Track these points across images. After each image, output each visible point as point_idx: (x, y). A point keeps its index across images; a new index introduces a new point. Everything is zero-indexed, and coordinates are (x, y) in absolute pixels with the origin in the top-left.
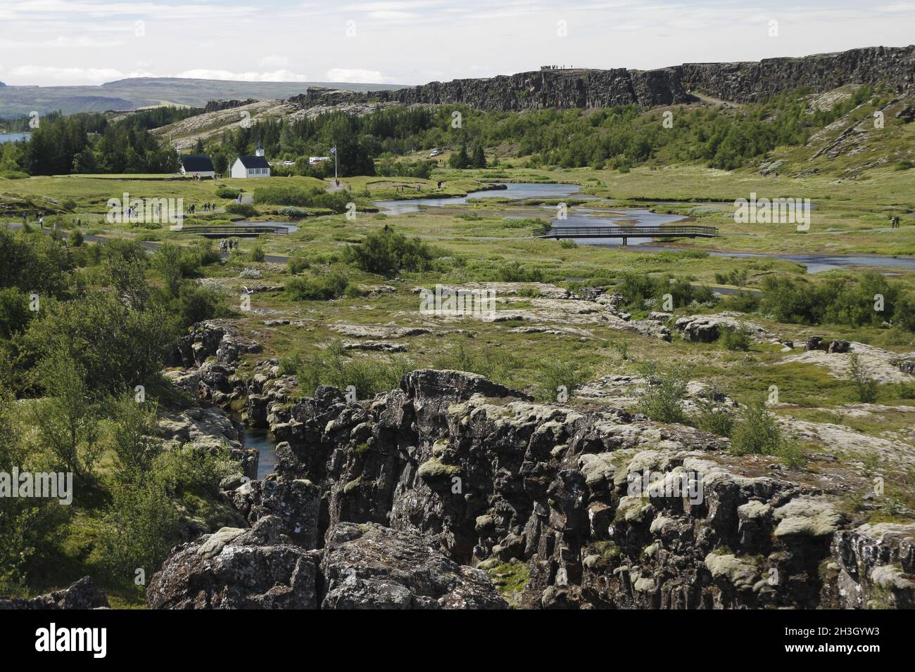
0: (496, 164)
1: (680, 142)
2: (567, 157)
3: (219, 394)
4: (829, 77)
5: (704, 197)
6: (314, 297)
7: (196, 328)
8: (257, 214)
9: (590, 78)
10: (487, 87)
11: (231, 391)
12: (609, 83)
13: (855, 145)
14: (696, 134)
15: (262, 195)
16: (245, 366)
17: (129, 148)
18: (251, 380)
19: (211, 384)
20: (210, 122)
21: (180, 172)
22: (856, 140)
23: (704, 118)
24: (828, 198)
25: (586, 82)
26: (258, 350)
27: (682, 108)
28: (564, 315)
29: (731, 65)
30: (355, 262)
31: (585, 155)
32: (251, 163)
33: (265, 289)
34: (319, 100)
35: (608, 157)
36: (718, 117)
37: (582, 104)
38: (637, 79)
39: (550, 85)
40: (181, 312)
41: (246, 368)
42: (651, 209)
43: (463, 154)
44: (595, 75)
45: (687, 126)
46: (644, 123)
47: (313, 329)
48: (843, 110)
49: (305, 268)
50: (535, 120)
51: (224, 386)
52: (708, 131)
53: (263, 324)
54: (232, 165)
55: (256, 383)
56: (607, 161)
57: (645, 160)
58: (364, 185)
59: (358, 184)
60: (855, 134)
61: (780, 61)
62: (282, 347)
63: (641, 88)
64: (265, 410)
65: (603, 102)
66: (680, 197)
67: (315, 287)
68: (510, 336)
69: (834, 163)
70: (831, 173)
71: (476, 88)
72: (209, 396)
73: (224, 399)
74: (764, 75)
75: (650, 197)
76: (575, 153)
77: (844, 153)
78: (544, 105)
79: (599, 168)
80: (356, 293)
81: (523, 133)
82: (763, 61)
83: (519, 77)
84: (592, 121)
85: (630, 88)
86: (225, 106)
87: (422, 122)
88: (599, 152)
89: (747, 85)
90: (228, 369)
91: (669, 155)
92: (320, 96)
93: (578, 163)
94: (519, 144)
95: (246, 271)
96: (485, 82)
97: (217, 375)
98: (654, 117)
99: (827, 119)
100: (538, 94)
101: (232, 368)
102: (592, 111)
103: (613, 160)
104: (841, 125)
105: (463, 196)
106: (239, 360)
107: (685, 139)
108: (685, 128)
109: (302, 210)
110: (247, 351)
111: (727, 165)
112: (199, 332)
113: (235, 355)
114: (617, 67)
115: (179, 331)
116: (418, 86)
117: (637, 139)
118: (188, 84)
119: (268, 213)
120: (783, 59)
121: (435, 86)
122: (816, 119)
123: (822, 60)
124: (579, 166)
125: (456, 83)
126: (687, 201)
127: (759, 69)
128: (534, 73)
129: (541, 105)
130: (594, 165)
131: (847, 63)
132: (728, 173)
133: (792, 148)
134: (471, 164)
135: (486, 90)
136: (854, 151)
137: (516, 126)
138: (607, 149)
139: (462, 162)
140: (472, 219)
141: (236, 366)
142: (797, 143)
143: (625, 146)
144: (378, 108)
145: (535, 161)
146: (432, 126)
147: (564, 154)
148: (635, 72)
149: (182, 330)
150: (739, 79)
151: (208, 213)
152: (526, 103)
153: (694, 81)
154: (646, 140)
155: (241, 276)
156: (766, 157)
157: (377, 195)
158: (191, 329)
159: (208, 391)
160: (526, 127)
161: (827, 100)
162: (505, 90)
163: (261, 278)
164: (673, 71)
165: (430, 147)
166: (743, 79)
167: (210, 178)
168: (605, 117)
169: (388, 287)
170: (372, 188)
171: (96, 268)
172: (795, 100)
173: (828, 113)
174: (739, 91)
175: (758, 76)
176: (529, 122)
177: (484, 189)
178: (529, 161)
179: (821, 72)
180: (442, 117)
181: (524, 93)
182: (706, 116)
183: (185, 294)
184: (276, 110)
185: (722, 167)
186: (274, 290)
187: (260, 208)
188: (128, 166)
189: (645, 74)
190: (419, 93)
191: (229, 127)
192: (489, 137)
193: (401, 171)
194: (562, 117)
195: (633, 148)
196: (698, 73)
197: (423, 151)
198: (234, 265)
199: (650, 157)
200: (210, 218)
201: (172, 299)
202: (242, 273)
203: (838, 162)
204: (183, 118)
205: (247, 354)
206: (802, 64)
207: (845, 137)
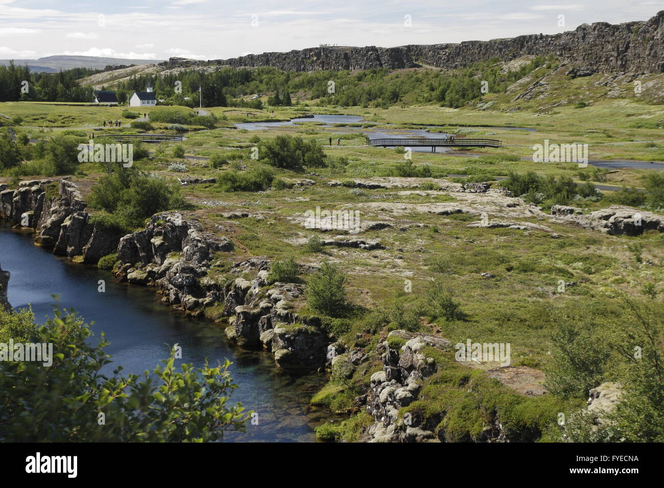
0: (297, 104)
1: (417, 91)
2: (344, 100)
3: (190, 299)
4: (506, 53)
5: (455, 124)
6: (245, 189)
7: (154, 221)
8: (153, 129)
9: (352, 52)
10: (286, 57)
11: (204, 296)
12: (365, 55)
13: (542, 92)
14: (427, 86)
15: (155, 116)
16: (219, 266)
17: (59, 85)
18: (230, 285)
19: (180, 287)
20: (108, 77)
21: (95, 102)
22: (542, 89)
23: (431, 76)
24: (538, 125)
25: (350, 54)
26: (229, 247)
27: (416, 70)
28: (498, 208)
29: (442, 45)
30: (266, 159)
31: (355, 98)
32: (143, 96)
33: (197, 181)
34: (177, 65)
35: (370, 100)
36: (441, 76)
37: (347, 67)
38: (382, 53)
39: (327, 56)
40: (133, 203)
41: (221, 269)
42: (427, 130)
43: (277, 97)
44: (356, 50)
45: (421, 81)
46: (392, 79)
47: (273, 222)
48: (527, 71)
49: (223, 163)
50: (321, 77)
51: (195, 289)
52: (436, 84)
53: (222, 216)
54: (130, 98)
55: (237, 288)
56: (371, 103)
57: (396, 101)
58: (222, 112)
59: (218, 111)
60: (541, 85)
61: (473, 43)
62: (253, 243)
63: (385, 58)
64: (257, 326)
65: (361, 68)
66: (438, 123)
67: (245, 179)
68: (476, 232)
69: (530, 104)
70: (530, 110)
71: (278, 58)
72: (177, 300)
73: (196, 305)
74: (463, 51)
75: (417, 123)
76: (349, 97)
77: (534, 98)
78: (323, 69)
79: (366, 107)
80: (283, 186)
81: (313, 85)
82: (462, 43)
83: (306, 51)
84: (357, 77)
85: (378, 58)
86: (117, 68)
87: (246, 78)
88: (365, 96)
89: (452, 57)
90: (199, 270)
91: (411, 99)
92: (177, 62)
93: (351, 104)
94: (311, 92)
95: (174, 166)
96: (284, 54)
97: (187, 278)
98: (398, 75)
99: (517, 76)
100: (319, 62)
101: (204, 269)
102: (356, 72)
103: (375, 102)
104: (528, 80)
105: (288, 121)
106: (210, 259)
107: (421, 89)
108: (419, 83)
109: (185, 127)
110: (217, 248)
111: (455, 105)
112: (159, 225)
113: (206, 253)
114: (370, 45)
115: (131, 222)
116: (240, 57)
117: (390, 88)
118: (90, 60)
119: (161, 129)
120: (475, 41)
121: (251, 57)
122: (509, 77)
123: (501, 42)
124: (352, 106)
125: (265, 55)
126: (443, 125)
127: (460, 48)
128: (317, 48)
129: (321, 69)
130: (362, 104)
131: (518, 44)
132: (456, 110)
133: (496, 95)
134: (282, 103)
135: (285, 59)
136: (542, 96)
137: (308, 80)
138: (370, 95)
139: (276, 102)
140: (311, 134)
141: (208, 266)
142: (498, 91)
143: (381, 94)
144: (217, 69)
145: (322, 102)
146: (253, 80)
147: (341, 98)
148: (381, 49)
149: (135, 222)
150: (447, 54)
151: (118, 128)
152: (311, 68)
153: (418, 55)
154: (395, 90)
155: (169, 169)
156: (481, 100)
157: (231, 119)
158: (148, 221)
159: (176, 295)
160: (314, 81)
161: (516, 65)
162: (297, 59)
163: (188, 171)
164: (406, 49)
165: (252, 93)
166: (450, 54)
167: (116, 105)
168: (366, 75)
169: (308, 180)
170: (227, 114)
171: (42, 161)
172: (490, 66)
173: (517, 73)
174: (447, 62)
175: (459, 52)
176: (317, 78)
177: (300, 117)
178: (319, 102)
179: (501, 50)
180: (259, 74)
181: (310, 61)
182: (433, 75)
183: (137, 184)
184: (150, 70)
185: (451, 106)
186: (205, 182)
187: (155, 125)
188: (59, 97)
189: (387, 50)
190: (241, 61)
191: (121, 80)
192: (291, 87)
193: (244, 105)
194: (337, 75)
195: (388, 94)
196: (420, 50)
197: (248, 96)
198: (161, 160)
199: (399, 100)
200: (120, 130)
201: (122, 189)
202: (170, 168)
203: (532, 103)
204: (91, 75)
205: (219, 253)
206: (488, 45)
207: (534, 87)
